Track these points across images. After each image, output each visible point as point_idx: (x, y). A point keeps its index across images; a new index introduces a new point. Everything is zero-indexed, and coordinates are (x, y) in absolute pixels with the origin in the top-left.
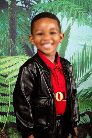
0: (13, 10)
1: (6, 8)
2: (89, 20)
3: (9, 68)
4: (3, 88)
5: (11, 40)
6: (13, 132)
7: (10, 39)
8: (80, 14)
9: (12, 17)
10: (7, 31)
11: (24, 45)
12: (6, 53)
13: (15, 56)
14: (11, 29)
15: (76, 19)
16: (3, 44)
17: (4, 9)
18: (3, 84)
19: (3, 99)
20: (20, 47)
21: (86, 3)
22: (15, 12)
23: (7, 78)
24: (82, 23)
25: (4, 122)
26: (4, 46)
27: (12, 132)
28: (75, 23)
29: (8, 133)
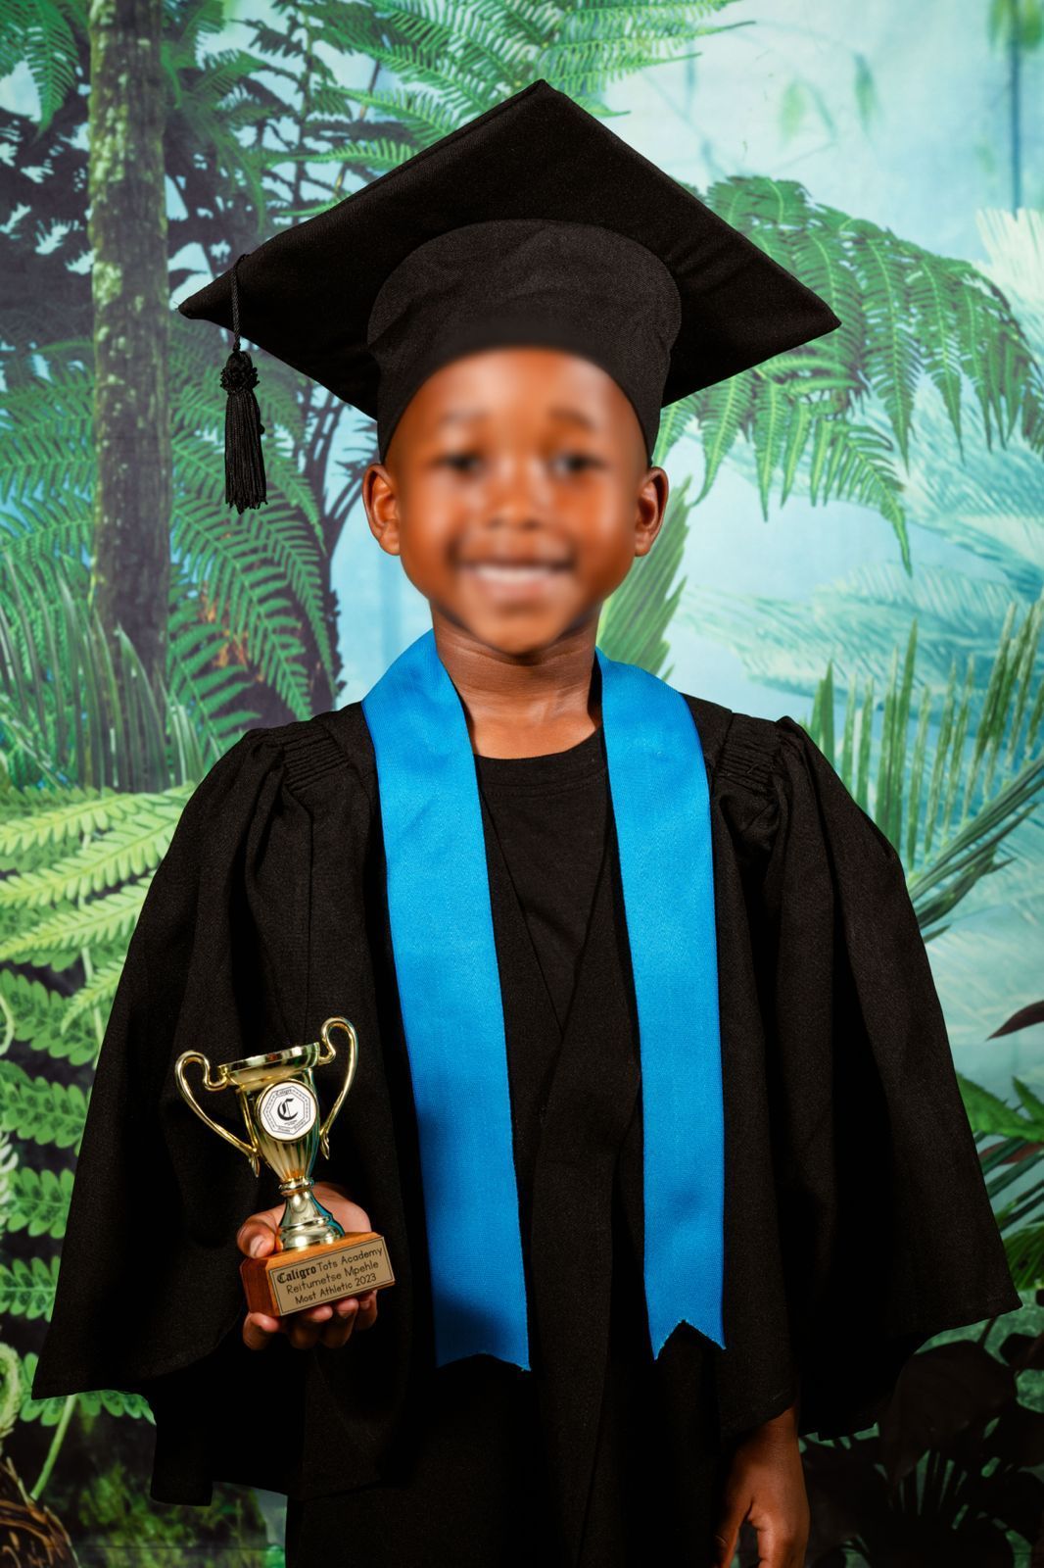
0: (137, 357)
1: (70, 336)
2: (868, 443)
3: (97, 903)
4: (41, 1097)
5: (116, 640)
6: (138, 1509)
7: (109, 627)
8: (774, 387)
9: (129, 417)
10: (78, 556)
11: (238, 687)
12: (72, 757)
13: (152, 788)
14: (122, 532)
15: (740, 437)
16: (43, 677)
17: (54, 347)
18: (45, 1053)
19: (37, 1193)
20: (206, 707)
21: (833, 277)
22: (160, 376)
23: (80, 1000)
24: (802, 479)
25: (47, 1421)
26: (49, 697)
27: (128, 1507)
28: (735, 479)
29: (93, 1518)
